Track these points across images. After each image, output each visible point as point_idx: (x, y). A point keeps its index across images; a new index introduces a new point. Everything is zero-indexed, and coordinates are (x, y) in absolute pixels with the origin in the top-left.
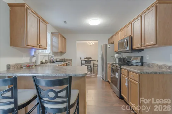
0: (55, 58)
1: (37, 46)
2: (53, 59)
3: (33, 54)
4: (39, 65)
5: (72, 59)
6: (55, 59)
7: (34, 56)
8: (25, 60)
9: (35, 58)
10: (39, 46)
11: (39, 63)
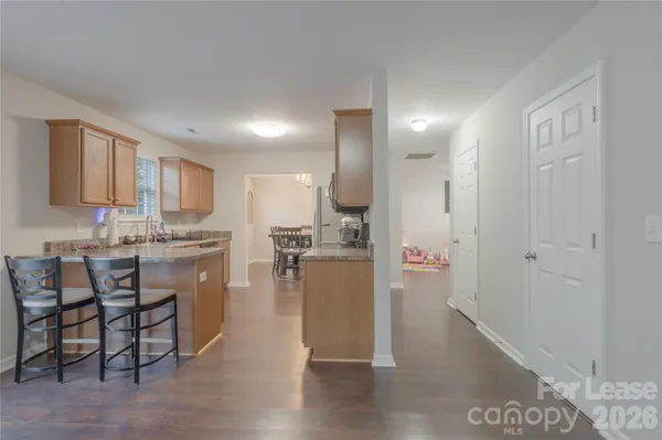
0: (169, 229)
1: (106, 202)
2: (161, 231)
3: (101, 219)
4: (116, 246)
5: (230, 233)
6: (169, 231)
7: (103, 225)
8: (83, 234)
9: (106, 228)
10: (114, 202)
11: (115, 241)
